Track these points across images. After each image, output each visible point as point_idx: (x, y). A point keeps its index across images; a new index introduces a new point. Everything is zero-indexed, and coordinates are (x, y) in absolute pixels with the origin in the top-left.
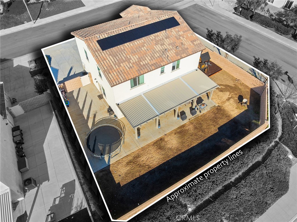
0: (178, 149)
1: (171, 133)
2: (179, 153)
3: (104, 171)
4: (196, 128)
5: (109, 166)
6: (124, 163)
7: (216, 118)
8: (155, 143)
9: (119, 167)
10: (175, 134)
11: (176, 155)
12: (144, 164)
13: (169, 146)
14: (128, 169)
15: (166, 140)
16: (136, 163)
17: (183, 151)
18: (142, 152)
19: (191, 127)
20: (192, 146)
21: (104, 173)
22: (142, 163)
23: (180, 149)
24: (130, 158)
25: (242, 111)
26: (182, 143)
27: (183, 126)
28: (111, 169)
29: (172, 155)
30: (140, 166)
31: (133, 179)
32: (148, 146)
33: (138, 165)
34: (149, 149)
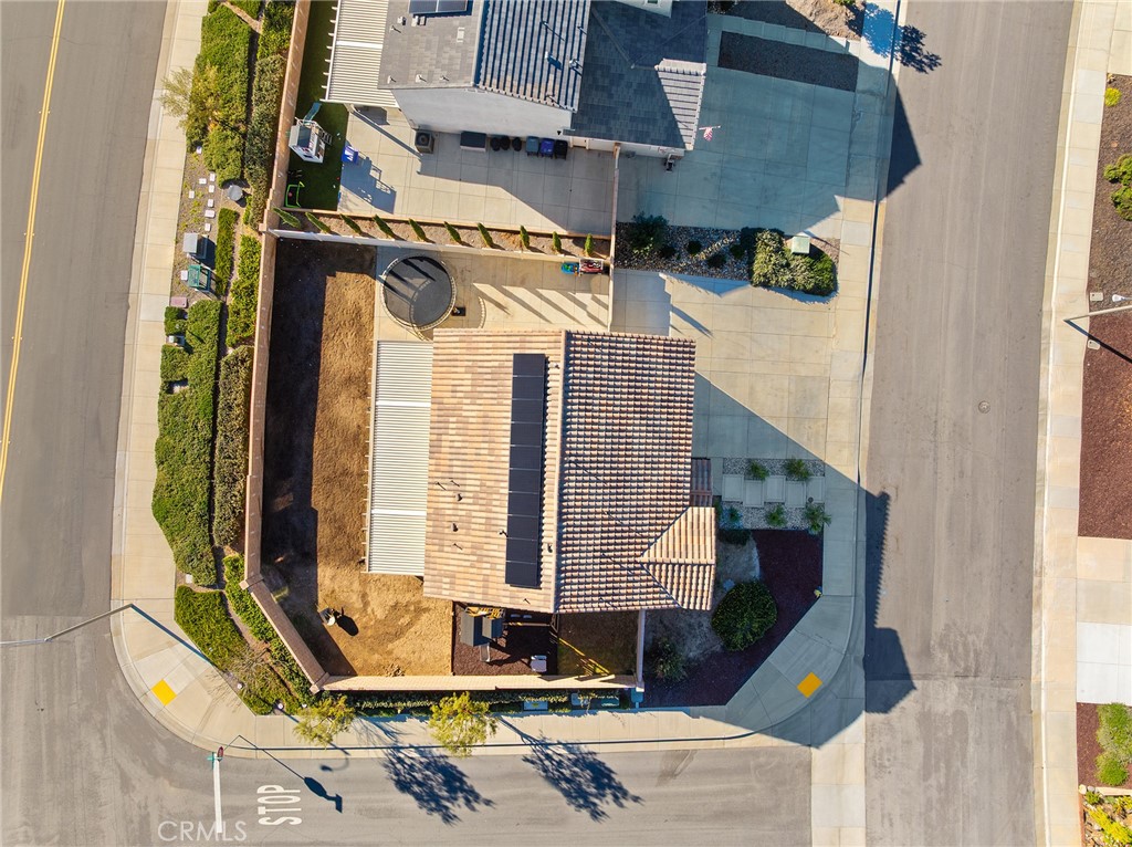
0: (327, 406)
1: (366, 421)
2: (320, 405)
3: (371, 264)
4: (345, 473)
5: (374, 277)
6: (362, 303)
7: (339, 528)
8: (365, 378)
9: (362, 291)
10: (359, 427)
11: (320, 396)
12: (340, 333)
13: (342, 398)
14: (349, 303)
15: (359, 402)
16: (349, 322)
17: (318, 413)
18: (363, 345)
20: (317, 437)
21: (367, 263)
22: (344, 331)
23: (326, 412)
24: (365, 319)
25: (320, 594)
26: (332, 424)
28: (367, 277)
29: (325, 389)
30: (341, 326)
31: (326, 301)
32: (368, 364)
33: (344, 324)
34: (361, 362)
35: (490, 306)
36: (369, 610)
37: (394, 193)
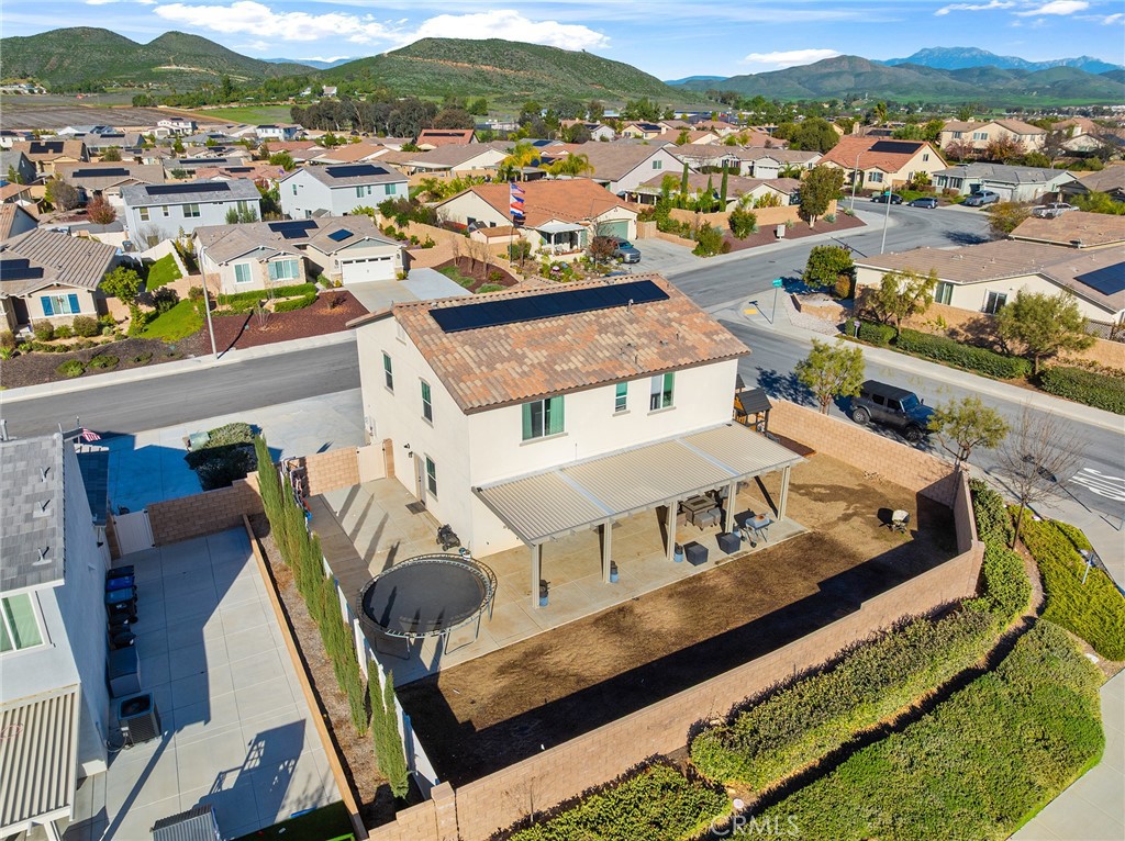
0: (680, 634)
1: (656, 595)
2: (687, 644)
3: (416, 688)
4: (740, 583)
5: (436, 675)
6: (491, 669)
7: (808, 560)
8: (600, 619)
9: (470, 678)
10: (671, 596)
11: (675, 649)
12: (561, 671)
13: (650, 626)
14: (502, 684)
15: (638, 610)
16: (533, 670)
17: (701, 639)
18: (555, 641)
19: (725, 584)
20: (732, 627)
22: (553, 670)
23: (690, 633)
24: (513, 656)
25: (895, 545)
26: (697, 619)
27: (698, 578)
28: (441, 683)
29: (661, 648)
30: (548, 676)
31: (521, 712)
32: (577, 625)
33: (541, 673)
34: (580, 633)
35: (397, 559)
36: (850, 511)
37: (260, 737)
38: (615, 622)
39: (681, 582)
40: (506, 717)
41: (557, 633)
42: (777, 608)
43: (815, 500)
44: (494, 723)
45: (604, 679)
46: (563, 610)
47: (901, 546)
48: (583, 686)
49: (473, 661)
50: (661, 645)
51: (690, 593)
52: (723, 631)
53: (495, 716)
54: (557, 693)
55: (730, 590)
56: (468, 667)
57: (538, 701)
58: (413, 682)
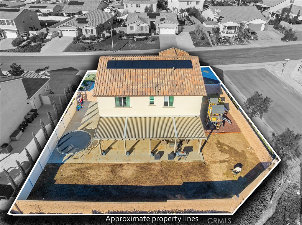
0: (126, 180)
1: (134, 164)
2: (125, 184)
4: (161, 171)
5: (62, 164)
6: (74, 168)
7: (190, 172)
8: (113, 165)
9: (68, 168)
10: (137, 167)
11: (120, 184)
12: (87, 177)
13: (122, 174)
14: (72, 174)
15: (124, 167)
16: (82, 173)
17: (130, 184)
18: (95, 167)
19: (158, 168)
20: (142, 185)
21: (54, 166)
22: (86, 175)
23: (129, 181)
24: (82, 167)
26: (136, 177)
27: (151, 164)
28: (61, 167)
29: (117, 182)
30: (84, 177)
31: (68, 184)
32: (105, 165)
33: (83, 175)
34: (104, 167)
35: (87, 127)
36: (227, 160)
38: (114, 168)
39: (145, 163)
40: (64, 183)
41: (99, 165)
42: (162, 185)
43: (220, 151)
44: (60, 183)
45: (94, 184)
46: (107, 159)
47: (230, 181)
48: (88, 184)
49: (73, 164)
50: (118, 181)
51: (144, 168)
52: (138, 185)
53: (62, 182)
54: (80, 183)
55: (155, 172)
56: (71, 165)
57: (74, 182)
58: (57, 163)
